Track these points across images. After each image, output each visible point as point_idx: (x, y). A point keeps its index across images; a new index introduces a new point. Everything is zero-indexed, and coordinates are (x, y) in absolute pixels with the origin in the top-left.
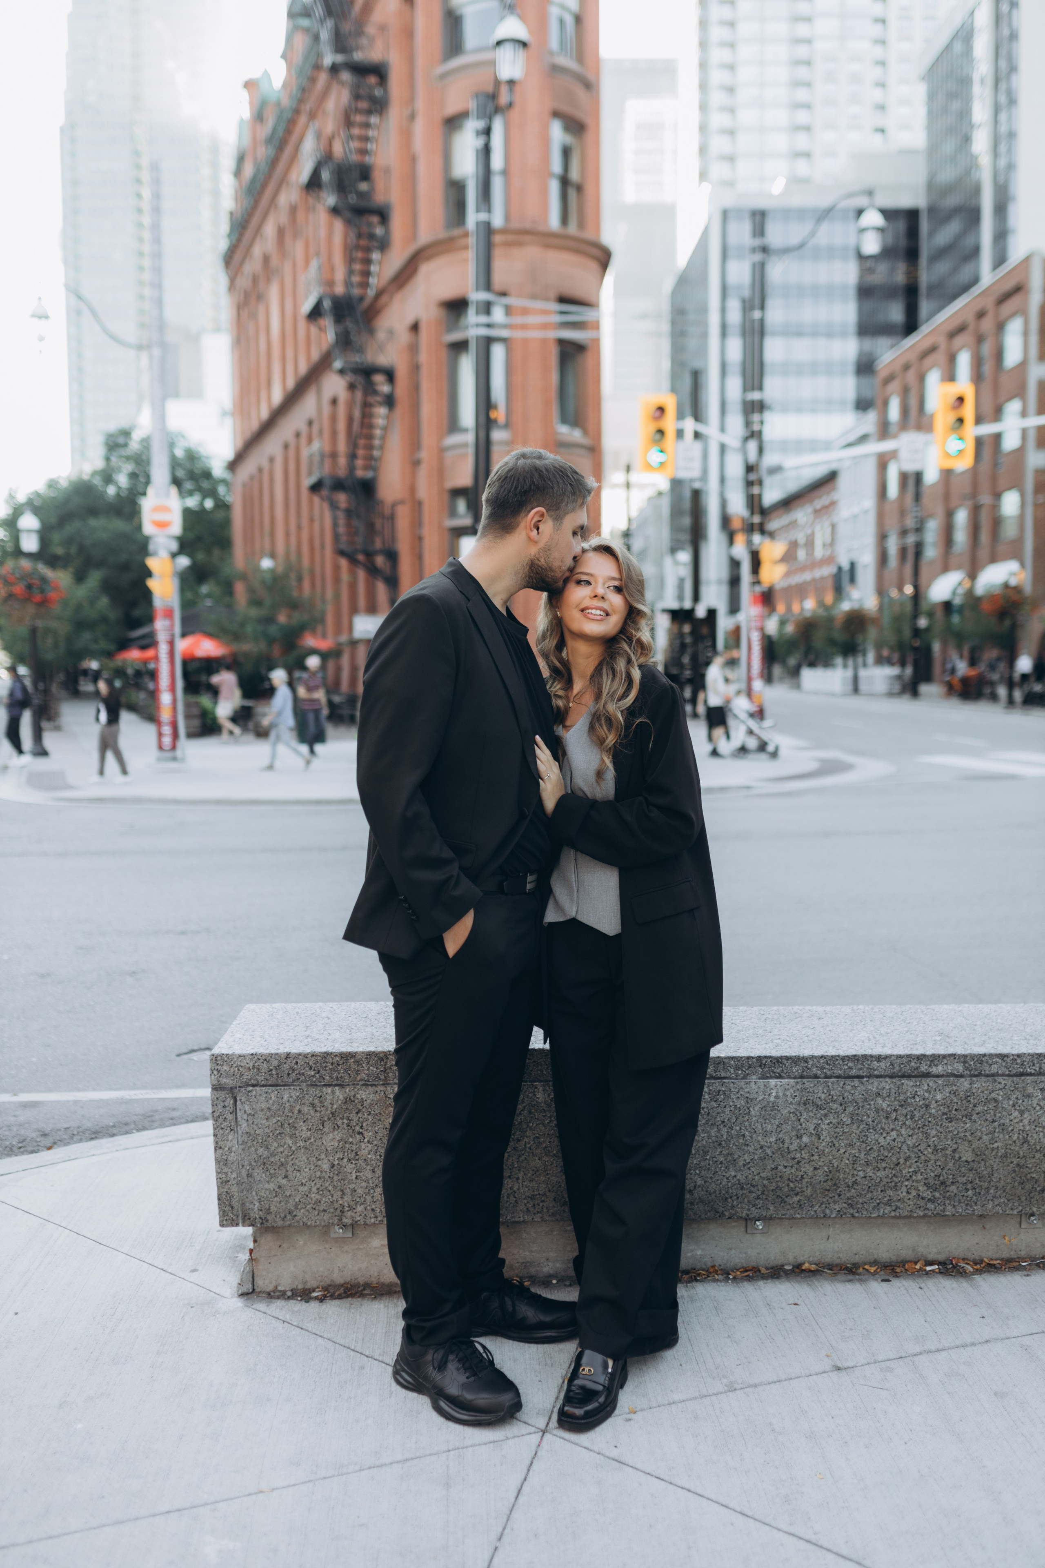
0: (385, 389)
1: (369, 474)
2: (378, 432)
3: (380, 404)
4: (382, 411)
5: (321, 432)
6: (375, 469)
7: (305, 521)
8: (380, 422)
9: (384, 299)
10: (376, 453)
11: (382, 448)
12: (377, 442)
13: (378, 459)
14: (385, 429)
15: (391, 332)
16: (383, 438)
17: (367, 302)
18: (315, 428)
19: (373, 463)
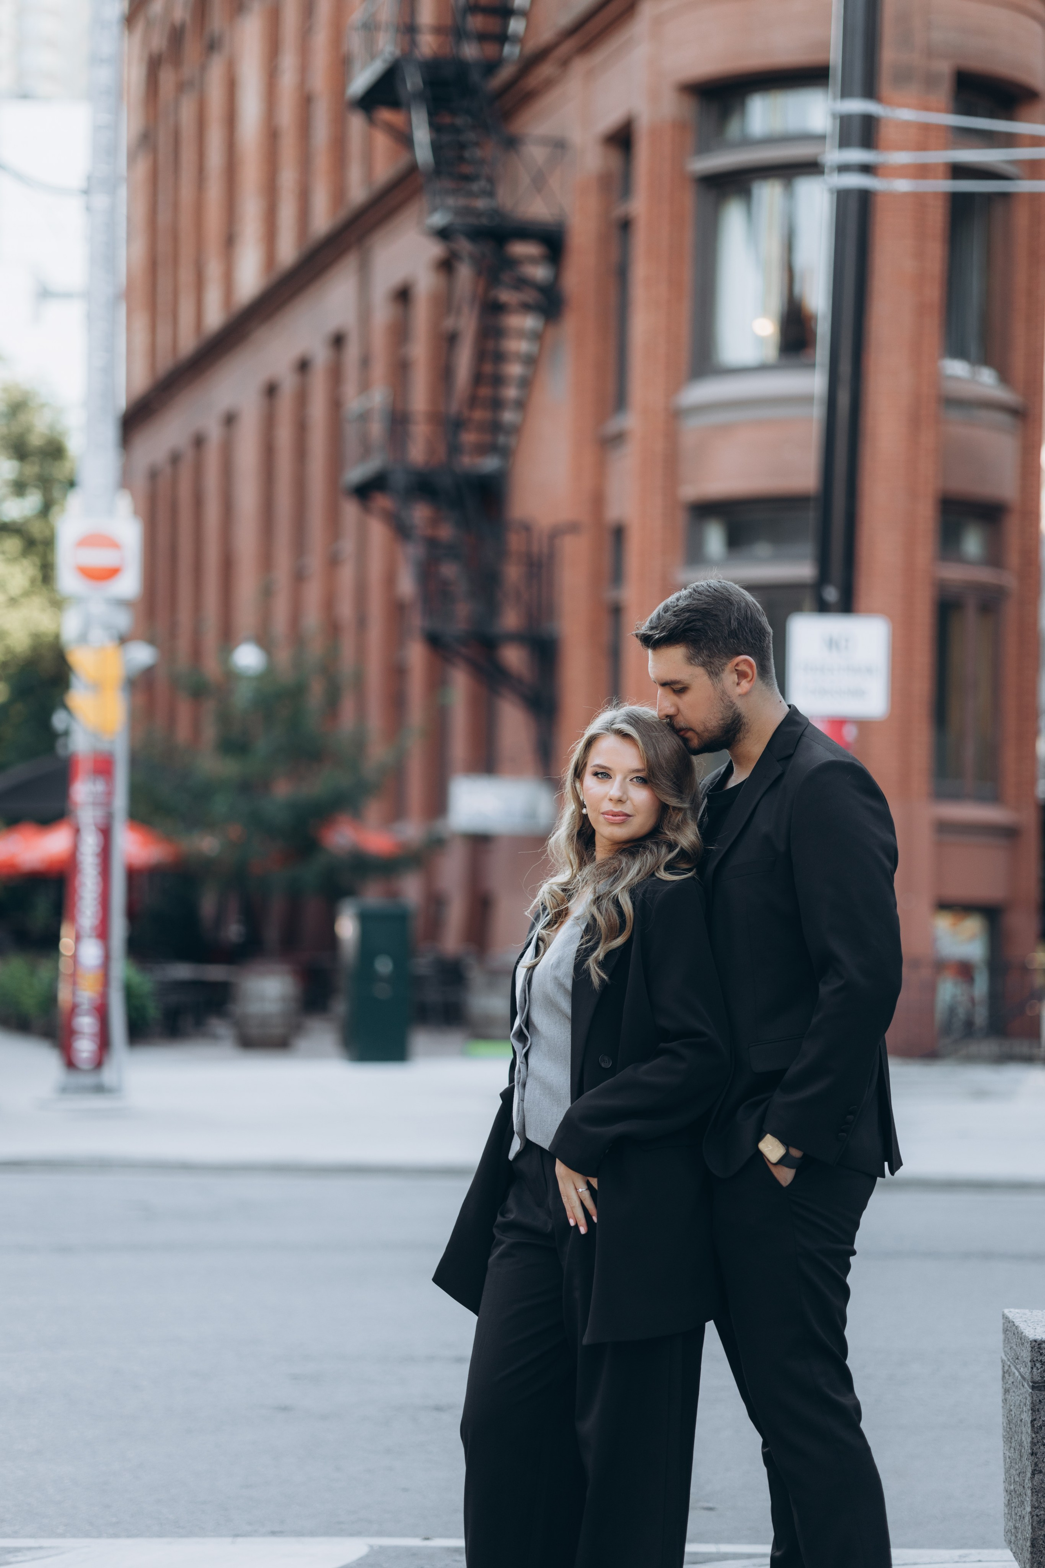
0: (540, 273)
1: (489, 464)
2: (515, 370)
3: (526, 308)
4: (529, 322)
5: (365, 362)
6: (505, 453)
7: (315, 562)
8: (519, 346)
9: (546, 70)
10: (509, 416)
11: (521, 405)
12: (511, 393)
13: (516, 430)
14: (531, 361)
15: (559, 145)
16: (526, 383)
17: (505, 73)
18: (352, 352)
19: (501, 439)
